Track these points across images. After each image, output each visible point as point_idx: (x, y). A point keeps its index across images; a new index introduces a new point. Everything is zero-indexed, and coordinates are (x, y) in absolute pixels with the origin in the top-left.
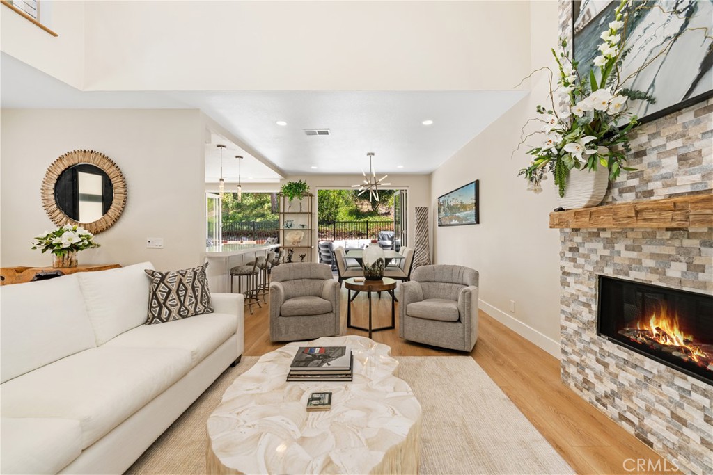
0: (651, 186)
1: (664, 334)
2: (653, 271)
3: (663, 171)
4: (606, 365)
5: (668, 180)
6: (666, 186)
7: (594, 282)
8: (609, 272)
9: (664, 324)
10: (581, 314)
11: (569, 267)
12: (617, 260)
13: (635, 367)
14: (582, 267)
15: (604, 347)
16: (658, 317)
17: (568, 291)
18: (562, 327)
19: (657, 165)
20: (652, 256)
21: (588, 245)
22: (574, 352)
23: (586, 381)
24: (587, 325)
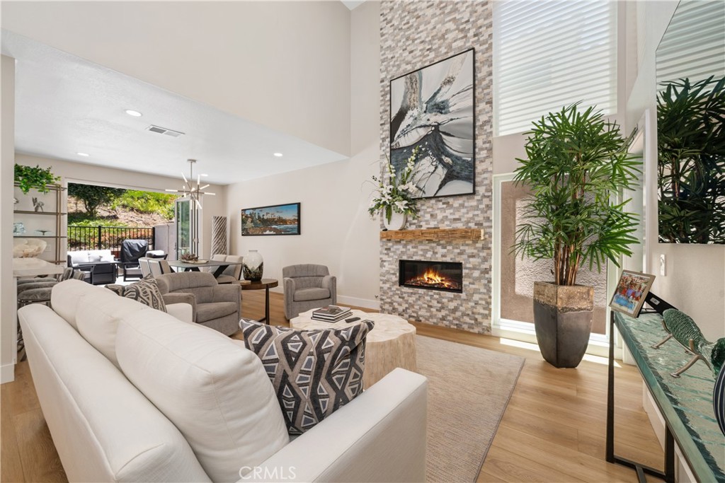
0: (421, 224)
1: (431, 279)
2: (422, 255)
3: (426, 219)
4: (403, 298)
5: (428, 222)
6: (427, 224)
7: (398, 264)
8: (405, 258)
9: (431, 276)
10: (391, 279)
11: (385, 258)
12: (408, 252)
13: (415, 294)
14: (392, 257)
15: (403, 290)
16: (428, 273)
17: (384, 269)
18: (381, 288)
19: (424, 216)
20: (422, 250)
21: (395, 247)
22: (387, 298)
23: (394, 309)
24: (394, 284)
